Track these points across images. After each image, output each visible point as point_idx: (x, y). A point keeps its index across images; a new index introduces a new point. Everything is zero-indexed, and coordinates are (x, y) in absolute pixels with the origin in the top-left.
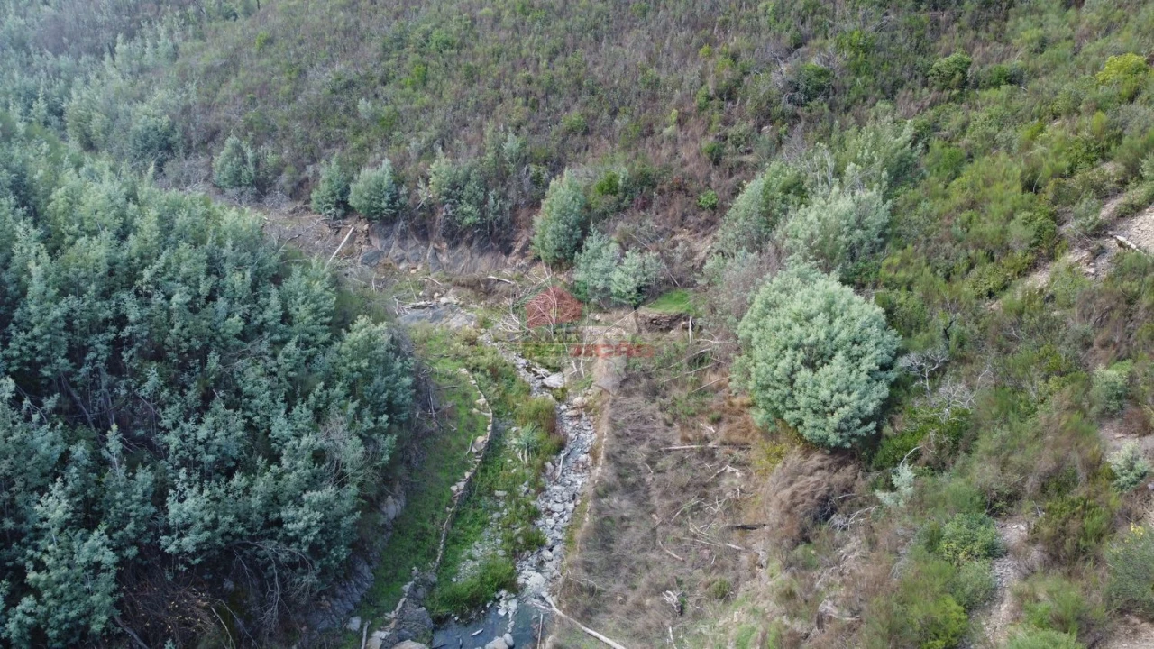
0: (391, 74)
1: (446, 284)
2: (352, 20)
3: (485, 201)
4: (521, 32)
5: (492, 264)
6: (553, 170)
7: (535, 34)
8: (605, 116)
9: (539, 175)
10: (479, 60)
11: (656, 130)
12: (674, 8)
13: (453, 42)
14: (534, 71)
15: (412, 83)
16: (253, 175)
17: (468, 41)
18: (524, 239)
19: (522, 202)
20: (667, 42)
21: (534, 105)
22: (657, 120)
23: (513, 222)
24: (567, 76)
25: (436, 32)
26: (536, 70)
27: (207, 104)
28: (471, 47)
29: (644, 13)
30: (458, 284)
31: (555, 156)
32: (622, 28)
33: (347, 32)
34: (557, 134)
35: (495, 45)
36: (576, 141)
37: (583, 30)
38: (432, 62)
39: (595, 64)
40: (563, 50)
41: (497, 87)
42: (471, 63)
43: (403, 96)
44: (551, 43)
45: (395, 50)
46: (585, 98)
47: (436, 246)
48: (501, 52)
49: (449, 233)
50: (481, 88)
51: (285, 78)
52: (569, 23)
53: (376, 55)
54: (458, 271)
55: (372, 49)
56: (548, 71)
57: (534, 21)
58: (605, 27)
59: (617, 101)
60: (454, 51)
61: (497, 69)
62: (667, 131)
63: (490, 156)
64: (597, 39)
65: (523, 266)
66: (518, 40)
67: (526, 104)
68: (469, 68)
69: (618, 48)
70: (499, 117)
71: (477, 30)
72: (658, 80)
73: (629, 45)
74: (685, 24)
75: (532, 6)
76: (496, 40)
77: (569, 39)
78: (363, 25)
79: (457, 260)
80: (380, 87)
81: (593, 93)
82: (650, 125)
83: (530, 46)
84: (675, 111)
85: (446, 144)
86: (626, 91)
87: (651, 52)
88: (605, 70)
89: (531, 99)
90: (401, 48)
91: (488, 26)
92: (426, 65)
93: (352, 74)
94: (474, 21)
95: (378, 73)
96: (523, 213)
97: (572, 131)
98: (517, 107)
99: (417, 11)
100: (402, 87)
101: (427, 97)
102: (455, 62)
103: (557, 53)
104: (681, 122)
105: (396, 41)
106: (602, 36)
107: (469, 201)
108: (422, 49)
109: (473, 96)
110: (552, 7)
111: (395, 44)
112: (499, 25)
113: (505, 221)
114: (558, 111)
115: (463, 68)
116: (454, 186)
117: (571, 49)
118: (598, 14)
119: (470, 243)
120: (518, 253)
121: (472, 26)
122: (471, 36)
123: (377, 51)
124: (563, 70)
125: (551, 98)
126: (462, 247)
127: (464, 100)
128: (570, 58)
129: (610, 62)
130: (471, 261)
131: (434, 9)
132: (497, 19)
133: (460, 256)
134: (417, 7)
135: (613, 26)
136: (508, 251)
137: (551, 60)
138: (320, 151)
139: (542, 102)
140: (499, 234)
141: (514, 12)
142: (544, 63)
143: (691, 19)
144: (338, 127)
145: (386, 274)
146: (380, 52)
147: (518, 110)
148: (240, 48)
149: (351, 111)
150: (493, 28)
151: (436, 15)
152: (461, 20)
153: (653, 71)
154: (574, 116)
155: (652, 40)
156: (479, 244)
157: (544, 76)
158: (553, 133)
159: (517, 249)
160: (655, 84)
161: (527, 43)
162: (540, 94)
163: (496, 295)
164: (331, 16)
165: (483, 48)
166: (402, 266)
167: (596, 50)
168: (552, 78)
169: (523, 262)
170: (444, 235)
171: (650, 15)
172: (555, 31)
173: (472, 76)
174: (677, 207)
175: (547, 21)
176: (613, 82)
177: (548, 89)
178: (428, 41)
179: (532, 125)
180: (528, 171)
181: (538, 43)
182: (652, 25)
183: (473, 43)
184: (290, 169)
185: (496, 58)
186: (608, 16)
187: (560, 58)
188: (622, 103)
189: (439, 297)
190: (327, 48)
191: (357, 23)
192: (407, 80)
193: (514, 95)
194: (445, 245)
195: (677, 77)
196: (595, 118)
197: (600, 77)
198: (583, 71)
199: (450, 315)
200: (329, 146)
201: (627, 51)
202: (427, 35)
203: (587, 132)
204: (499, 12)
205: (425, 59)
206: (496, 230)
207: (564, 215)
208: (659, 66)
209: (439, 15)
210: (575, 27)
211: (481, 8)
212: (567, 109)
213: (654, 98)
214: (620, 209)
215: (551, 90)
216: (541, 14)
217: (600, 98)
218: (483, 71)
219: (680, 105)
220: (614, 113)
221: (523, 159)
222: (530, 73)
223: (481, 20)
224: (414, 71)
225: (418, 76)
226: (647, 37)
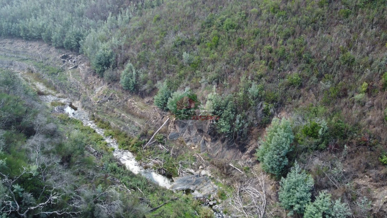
0: (202, 40)
1: (207, 161)
2: (192, 12)
3: (235, 120)
4: (271, 22)
5: (233, 156)
6: (277, 107)
7: (278, 24)
8: (314, 78)
9: (268, 109)
10: (246, 36)
11: (350, 94)
12: (369, 13)
13: (235, 25)
14: (274, 45)
15: (211, 45)
16: (134, 82)
17: (242, 26)
18: (253, 146)
19: (256, 122)
20: (362, 34)
21: (271, 66)
22: (351, 87)
23: (249, 133)
24: (293, 50)
25: (228, 19)
26: (276, 45)
27: (128, 45)
28: (243, 29)
29: (347, 15)
30: (212, 163)
31: (279, 99)
32: (331, 23)
33: (189, 17)
34: (283, 85)
35: (255, 29)
36: (293, 91)
37: (307, 24)
38: (222, 36)
39: (312, 44)
40: (293, 34)
41: (252, 53)
42: (241, 38)
43: (204, 52)
44: (287, 30)
45: (206, 28)
46: (303, 65)
47: (205, 138)
48: (258, 33)
49: (213, 133)
50: (243, 52)
51: (159, 37)
52: (299, 19)
53: (198, 29)
54: (215, 155)
55: (197, 26)
56: (282, 46)
57: (279, 17)
58: (321, 22)
59: (323, 70)
60: (234, 30)
61: (254, 42)
62: (358, 97)
63: (241, 94)
64: (314, 29)
65: (250, 163)
66: (268, 27)
67: (267, 64)
68: (240, 40)
69: (327, 35)
70: (251, 70)
71: (248, 20)
72: (354, 59)
73: (335, 34)
74: (376, 24)
75: (279, 8)
76: (257, 26)
77: (298, 29)
78: (196, 14)
79: (215, 149)
80: (196, 46)
81: (308, 62)
82: (345, 90)
83: (275, 30)
84: (365, 84)
85: (220, 82)
86: (330, 65)
87: (350, 40)
88: (318, 49)
89: (270, 62)
90: (209, 26)
91: (254, 18)
92: (219, 36)
93: (185, 39)
94: (247, 14)
95: (197, 38)
96: (255, 130)
97: (291, 85)
98: (261, 66)
99: (221, 8)
100: (206, 47)
101: (216, 54)
102: (233, 36)
103: (289, 36)
104: (369, 92)
105: (208, 23)
106: (318, 28)
107: (225, 119)
108: (219, 28)
109: (238, 56)
110: (290, 10)
111: (207, 25)
112: (259, 18)
113: (244, 133)
114: (284, 71)
115: (237, 40)
116: (218, 109)
117: (298, 34)
118: (317, 15)
119: (223, 141)
120: (249, 154)
121: (246, 17)
122: (244, 23)
123: (199, 27)
124: (291, 46)
125: (282, 62)
126: (218, 142)
127: (234, 58)
128: (297, 40)
129: (321, 44)
130: (222, 152)
131: (229, 8)
132: (259, 14)
133: (217, 147)
134: (221, 6)
135: (326, 22)
136: (243, 151)
137: (285, 39)
138: (164, 74)
139: (277, 64)
140: (239, 140)
141: (269, 11)
142: (280, 42)
143: (381, 21)
144: (174, 64)
145: (179, 146)
146: (200, 28)
147: (261, 68)
148: (149, 21)
149: (180, 56)
150: (256, 19)
151: (229, 11)
152: (240, 14)
153: (350, 53)
154: (294, 75)
155: (351, 32)
156: (227, 143)
157: (280, 50)
158: (280, 84)
159: (248, 152)
160: (350, 62)
161: (273, 29)
162: (276, 59)
163: (232, 178)
164: (185, 8)
165: (248, 30)
166: (188, 144)
167: (313, 36)
168: (284, 50)
169: (250, 161)
170: (210, 134)
171: (351, 17)
172: (290, 23)
173: (240, 45)
174: (361, 158)
175: (286, 17)
176: (322, 57)
177: (281, 56)
178: (223, 24)
179: (268, 78)
180: (262, 105)
181: (279, 29)
182: (352, 23)
183: (244, 27)
184: (149, 82)
185: (254, 36)
186: (323, 16)
187: (291, 39)
188: (327, 72)
189: (202, 169)
190: (179, 24)
191: (194, 13)
192: (208, 43)
193: (261, 58)
194: (210, 139)
195: (368, 59)
196: (308, 78)
197: (314, 53)
198: (303, 49)
199: (205, 183)
200: (168, 73)
201: (333, 38)
202: (223, 21)
203: (301, 86)
204: (261, 11)
205: (220, 33)
206: (238, 137)
207: (278, 148)
208: (355, 49)
209: (231, 11)
210: (302, 22)
211: (252, 8)
212: (291, 70)
213: (350, 71)
214: (318, 149)
215: (283, 58)
216: (283, 13)
217: (312, 66)
218: (246, 43)
219: (369, 80)
220: (320, 77)
221: (259, 98)
222: (272, 46)
223: (251, 14)
224: (213, 39)
225: (214, 42)
226: (348, 30)
